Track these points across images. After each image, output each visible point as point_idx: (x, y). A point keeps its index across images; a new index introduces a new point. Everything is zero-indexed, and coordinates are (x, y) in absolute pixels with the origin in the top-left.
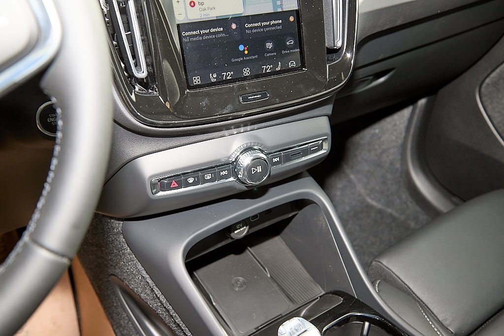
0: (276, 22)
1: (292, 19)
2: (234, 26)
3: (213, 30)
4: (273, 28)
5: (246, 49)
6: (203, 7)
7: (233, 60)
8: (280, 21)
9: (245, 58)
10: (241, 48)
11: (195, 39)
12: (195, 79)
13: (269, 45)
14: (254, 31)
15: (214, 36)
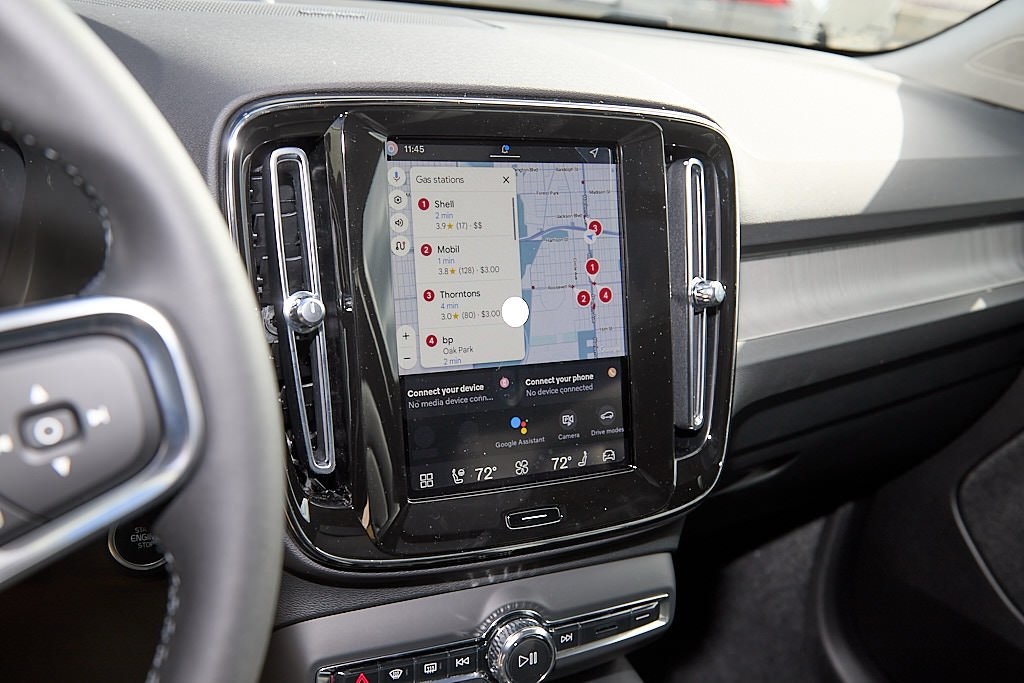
0: (583, 378)
1: (612, 373)
2: (504, 383)
3: (464, 389)
4: (577, 389)
5: (524, 424)
6: (450, 347)
7: (498, 445)
9: (520, 442)
10: (515, 422)
11: (430, 404)
12: (423, 477)
13: (568, 420)
14: (541, 392)
15: (466, 400)
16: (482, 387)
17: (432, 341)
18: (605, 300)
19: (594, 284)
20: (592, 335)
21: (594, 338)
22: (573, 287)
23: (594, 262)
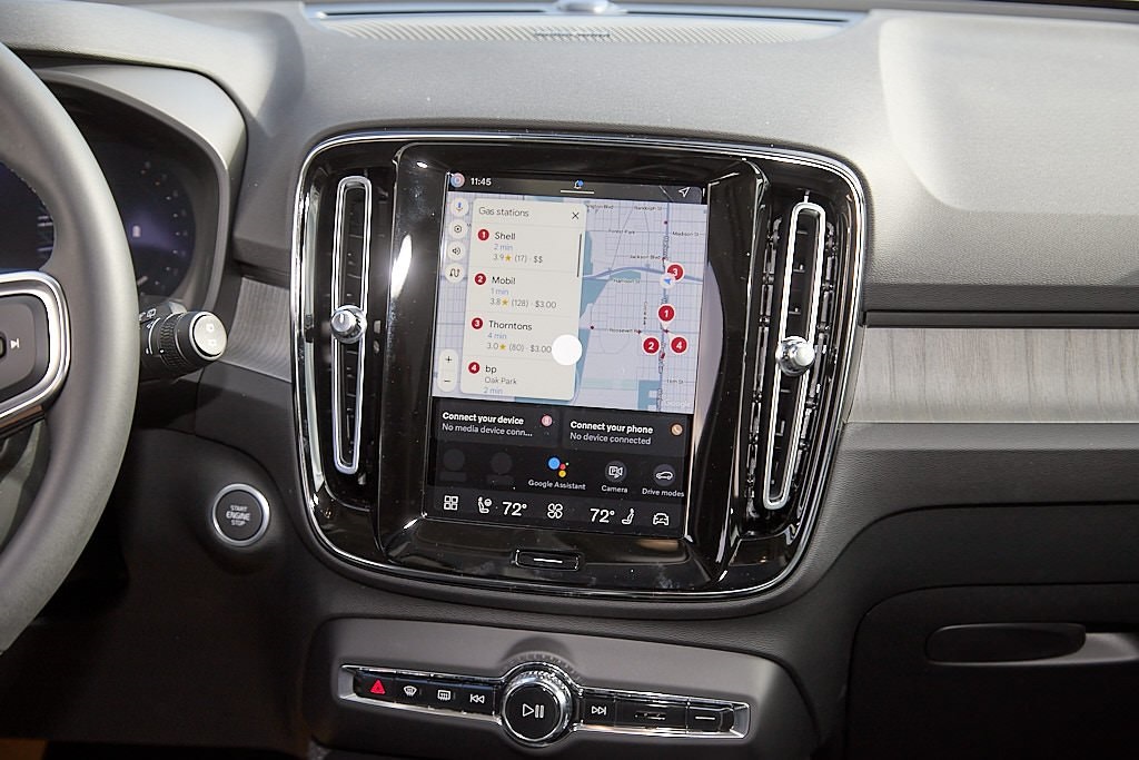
0: (639, 430)
1: (677, 430)
2: (547, 421)
3: (502, 420)
4: (631, 441)
5: (563, 467)
6: (494, 376)
7: (531, 483)
8: (650, 430)
9: (557, 485)
10: (554, 463)
11: (464, 429)
12: (448, 499)
13: (616, 471)
14: (587, 437)
15: (502, 431)
16: (521, 421)
17: (474, 368)
18: (677, 350)
19: (667, 331)
20: (658, 386)
21: (659, 389)
22: (639, 332)
23: (669, 308)
